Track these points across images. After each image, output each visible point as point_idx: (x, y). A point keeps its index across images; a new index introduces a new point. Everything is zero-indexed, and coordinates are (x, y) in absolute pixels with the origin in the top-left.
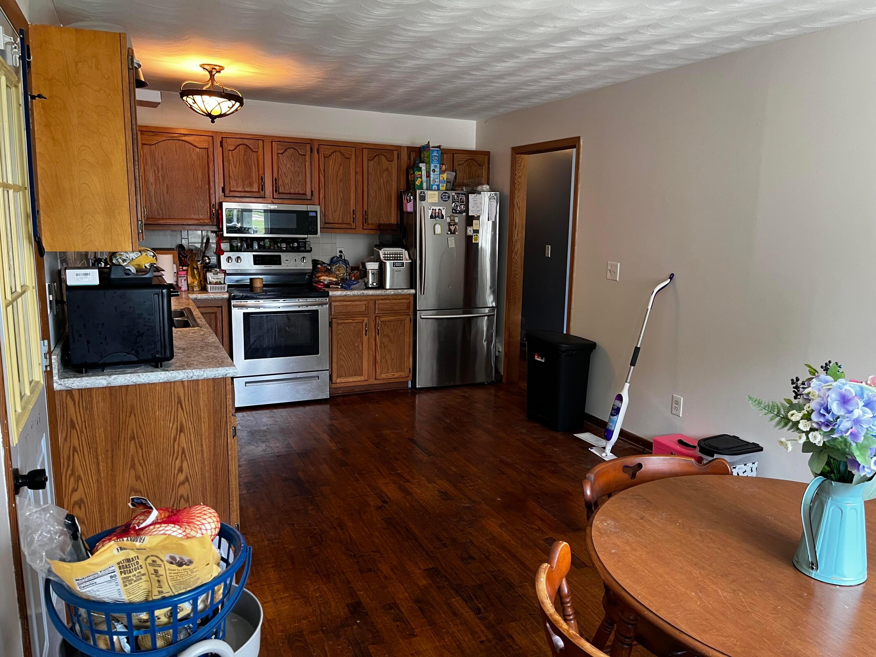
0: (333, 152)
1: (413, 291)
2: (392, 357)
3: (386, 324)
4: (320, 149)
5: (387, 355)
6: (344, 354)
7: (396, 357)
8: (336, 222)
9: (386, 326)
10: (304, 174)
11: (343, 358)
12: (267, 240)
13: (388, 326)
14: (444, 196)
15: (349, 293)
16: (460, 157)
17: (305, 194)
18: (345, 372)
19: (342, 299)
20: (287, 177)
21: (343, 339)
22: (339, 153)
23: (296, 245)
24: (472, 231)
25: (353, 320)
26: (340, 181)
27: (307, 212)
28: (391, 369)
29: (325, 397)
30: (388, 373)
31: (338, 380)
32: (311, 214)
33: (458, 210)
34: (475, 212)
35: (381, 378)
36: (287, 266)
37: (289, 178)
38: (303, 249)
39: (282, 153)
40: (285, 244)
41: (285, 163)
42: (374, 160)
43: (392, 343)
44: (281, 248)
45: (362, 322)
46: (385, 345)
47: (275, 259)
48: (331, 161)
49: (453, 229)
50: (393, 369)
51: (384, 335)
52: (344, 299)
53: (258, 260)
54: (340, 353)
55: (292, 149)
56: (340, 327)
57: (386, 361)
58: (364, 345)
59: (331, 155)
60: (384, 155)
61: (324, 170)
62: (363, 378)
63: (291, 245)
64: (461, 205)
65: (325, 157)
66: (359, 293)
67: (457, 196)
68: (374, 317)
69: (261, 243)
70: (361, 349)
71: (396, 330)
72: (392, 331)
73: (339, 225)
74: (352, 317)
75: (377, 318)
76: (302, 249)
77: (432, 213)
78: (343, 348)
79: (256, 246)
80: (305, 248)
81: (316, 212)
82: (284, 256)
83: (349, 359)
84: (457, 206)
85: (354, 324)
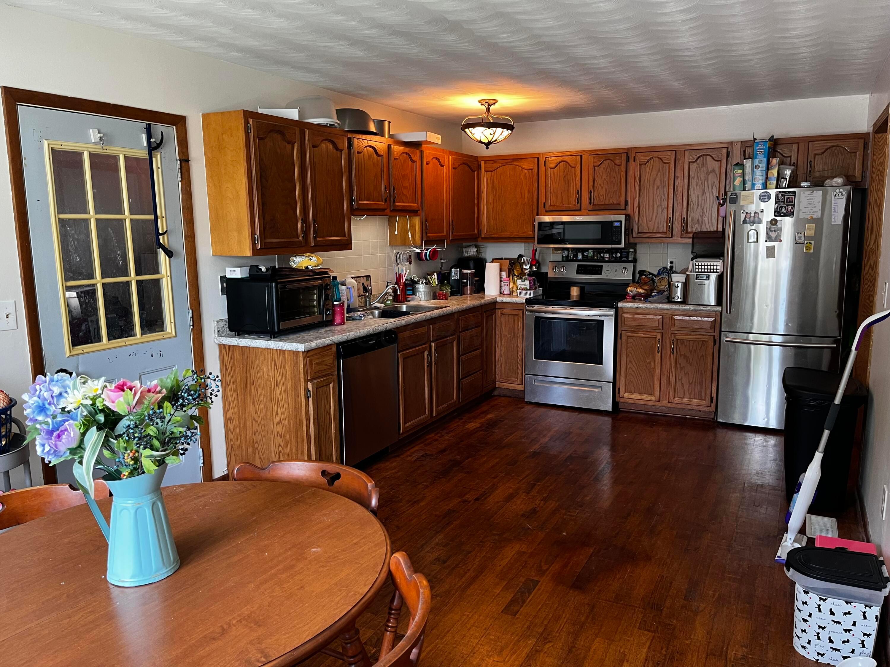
0: (651, 159)
1: (719, 309)
2: (689, 381)
3: (684, 342)
4: (636, 157)
5: (683, 378)
6: (634, 369)
7: (695, 382)
8: (650, 231)
9: (684, 345)
10: (619, 184)
11: (633, 373)
12: (590, 251)
13: (685, 346)
14: (762, 196)
15: (640, 306)
16: (817, 145)
17: (619, 204)
18: (634, 388)
19: (634, 311)
20: (602, 188)
21: (633, 353)
22: (657, 159)
23: (619, 255)
24: (803, 238)
25: (644, 334)
26: (658, 188)
27: (612, 222)
28: (687, 395)
29: (607, 409)
30: (684, 398)
31: (626, 395)
32: (616, 224)
33: (783, 213)
34: (808, 213)
35: (675, 402)
36: (607, 276)
37: (604, 189)
38: (625, 259)
39: (599, 166)
40: (608, 254)
41: (601, 174)
42: (698, 162)
43: (691, 365)
44: (603, 257)
45: (655, 338)
46: (682, 366)
47: (597, 269)
48: (648, 168)
49: (775, 236)
50: (690, 394)
51: (681, 355)
52: (636, 312)
53: (581, 270)
54: (630, 367)
55: (608, 161)
56: (630, 340)
57: (683, 384)
58: (656, 363)
59: (648, 161)
60: (709, 155)
61: (640, 178)
62: (653, 398)
63: (614, 255)
64: (788, 205)
65: (641, 165)
66: (652, 306)
67: (782, 195)
68: (670, 334)
69: (585, 254)
70: (653, 366)
71: (695, 351)
72: (691, 352)
73: (654, 234)
74: (644, 331)
75: (673, 335)
76: (623, 259)
77: (746, 217)
78: (634, 363)
79: (580, 256)
80: (628, 259)
81: (621, 222)
82: (606, 266)
83: (639, 375)
84: (782, 207)
85: (647, 340)
